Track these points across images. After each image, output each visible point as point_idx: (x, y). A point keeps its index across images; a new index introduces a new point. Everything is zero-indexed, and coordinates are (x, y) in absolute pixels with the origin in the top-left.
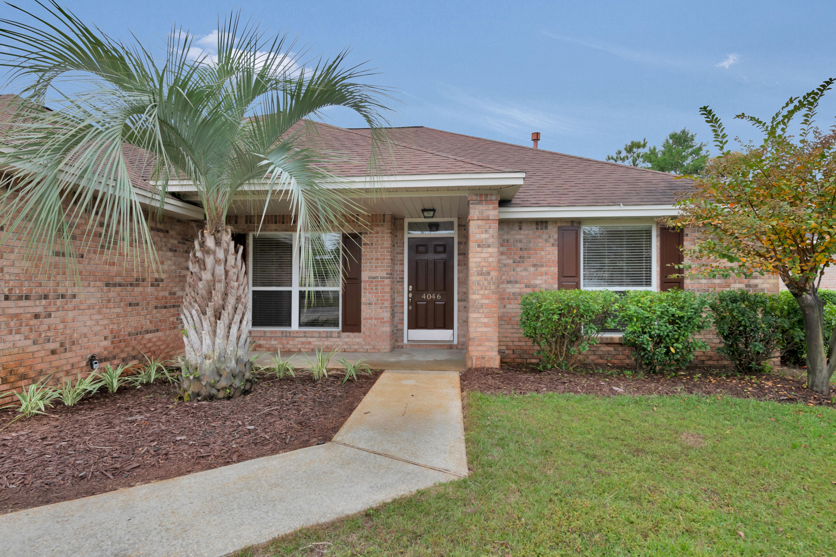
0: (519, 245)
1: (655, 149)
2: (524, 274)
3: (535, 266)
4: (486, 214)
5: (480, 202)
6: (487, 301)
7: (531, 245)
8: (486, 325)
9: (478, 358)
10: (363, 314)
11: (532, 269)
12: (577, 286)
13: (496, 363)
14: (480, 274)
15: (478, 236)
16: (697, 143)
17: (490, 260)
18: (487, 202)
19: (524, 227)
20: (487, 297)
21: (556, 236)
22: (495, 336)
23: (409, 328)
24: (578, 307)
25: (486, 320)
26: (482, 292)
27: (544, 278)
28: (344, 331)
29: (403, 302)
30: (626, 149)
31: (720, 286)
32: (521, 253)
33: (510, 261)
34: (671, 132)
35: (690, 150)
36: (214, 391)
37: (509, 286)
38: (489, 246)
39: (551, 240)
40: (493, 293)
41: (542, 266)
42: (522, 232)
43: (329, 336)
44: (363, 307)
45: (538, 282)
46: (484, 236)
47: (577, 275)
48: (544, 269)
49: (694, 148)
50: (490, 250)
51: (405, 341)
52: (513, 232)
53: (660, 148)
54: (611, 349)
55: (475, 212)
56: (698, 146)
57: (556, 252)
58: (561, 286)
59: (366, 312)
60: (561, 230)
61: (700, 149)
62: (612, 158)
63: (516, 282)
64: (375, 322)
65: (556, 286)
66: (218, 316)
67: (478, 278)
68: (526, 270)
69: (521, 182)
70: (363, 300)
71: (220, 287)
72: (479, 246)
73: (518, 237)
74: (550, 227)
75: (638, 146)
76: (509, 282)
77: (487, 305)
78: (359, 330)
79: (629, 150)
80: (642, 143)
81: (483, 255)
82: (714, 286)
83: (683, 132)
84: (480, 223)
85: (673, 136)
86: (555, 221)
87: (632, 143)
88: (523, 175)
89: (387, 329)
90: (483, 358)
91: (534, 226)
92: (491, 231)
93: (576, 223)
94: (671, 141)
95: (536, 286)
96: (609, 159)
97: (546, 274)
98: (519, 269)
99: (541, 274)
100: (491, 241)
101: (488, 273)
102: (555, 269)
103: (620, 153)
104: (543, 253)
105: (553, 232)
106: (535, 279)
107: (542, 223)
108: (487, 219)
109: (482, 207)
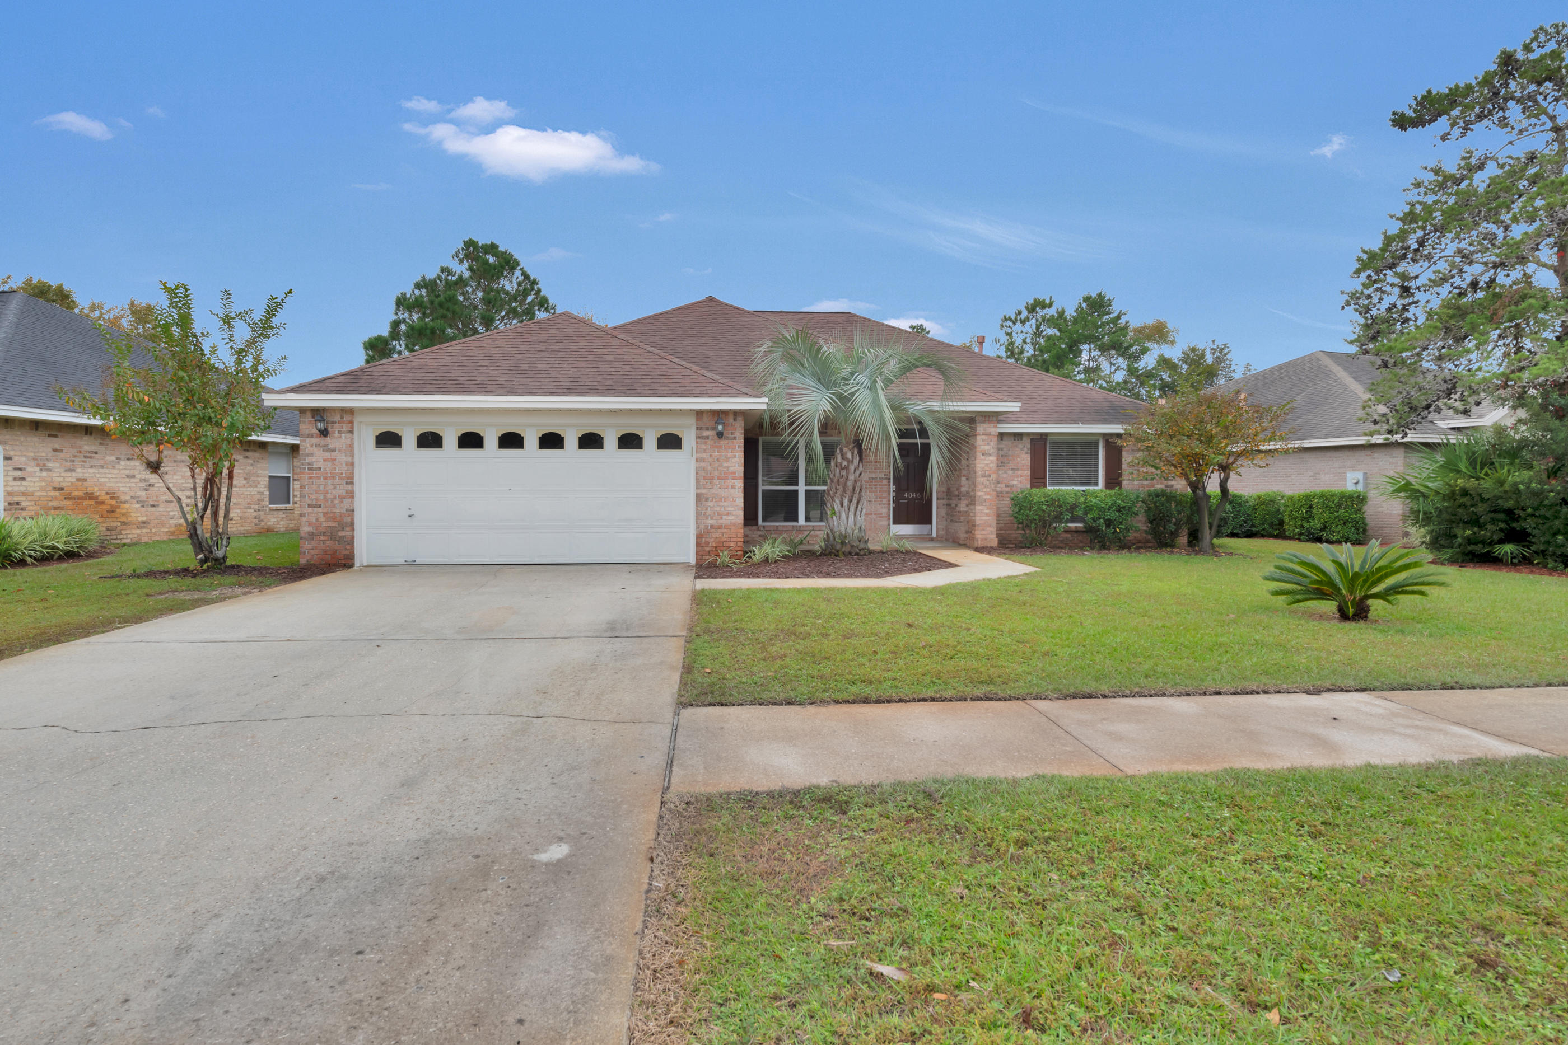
0: (1001, 453)
1: (1063, 311)
2: (1005, 476)
3: (1012, 469)
4: (988, 430)
5: (984, 422)
6: (988, 497)
7: (1010, 453)
8: (987, 515)
9: (982, 540)
11: (1010, 472)
12: (1045, 486)
13: (995, 543)
14: (984, 476)
15: (982, 448)
16: (1116, 308)
17: (990, 465)
18: (990, 422)
19: (1005, 438)
20: (988, 494)
21: (1029, 446)
22: (994, 524)
23: (894, 523)
24: (1059, 500)
25: (987, 511)
26: (985, 490)
27: (1020, 479)
29: (889, 500)
30: (1027, 308)
31: (1147, 486)
34: (1086, 294)
35: (1106, 318)
36: (858, 551)
38: (990, 455)
39: (1026, 449)
40: (992, 490)
41: (1018, 470)
42: (1003, 442)
45: (1015, 483)
46: (987, 447)
47: (1045, 477)
48: (1019, 472)
49: (1112, 316)
50: (991, 458)
53: (1070, 313)
54: (1069, 535)
55: (980, 428)
56: (1115, 314)
57: (1029, 459)
58: (1032, 486)
60: (1032, 440)
61: (1119, 317)
62: (1010, 319)
64: (874, 516)
65: (1029, 486)
66: (858, 503)
68: (1005, 473)
69: (1018, 409)
72: (983, 455)
73: (1000, 446)
74: (1025, 439)
75: (1043, 305)
77: (988, 500)
79: (1032, 309)
80: (1047, 301)
81: (986, 462)
82: (1143, 486)
83: (1100, 295)
84: (984, 437)
85: (1087, 299)
86: (1028, 434)
87: (1035, 300)
88: (1019, 404)
90: (987, 539)
91: (1014, 438)
92: (991, 443)
93: (1043, 437)
94: (1084, 305)
95: (1013, 486)
96: (1006, 320)
97: (1022, 476)
98: (1000, 472)
99: (1017, 477)
100: (992, 451)
101: (989, 476)
102: (1028, 473)
103: (1020, 313)
104: (1019, 459)
105: (1027, 443)
106: (1013, 480)
107: (1019, 436)
108: (989, 435)
109: (986, 425)
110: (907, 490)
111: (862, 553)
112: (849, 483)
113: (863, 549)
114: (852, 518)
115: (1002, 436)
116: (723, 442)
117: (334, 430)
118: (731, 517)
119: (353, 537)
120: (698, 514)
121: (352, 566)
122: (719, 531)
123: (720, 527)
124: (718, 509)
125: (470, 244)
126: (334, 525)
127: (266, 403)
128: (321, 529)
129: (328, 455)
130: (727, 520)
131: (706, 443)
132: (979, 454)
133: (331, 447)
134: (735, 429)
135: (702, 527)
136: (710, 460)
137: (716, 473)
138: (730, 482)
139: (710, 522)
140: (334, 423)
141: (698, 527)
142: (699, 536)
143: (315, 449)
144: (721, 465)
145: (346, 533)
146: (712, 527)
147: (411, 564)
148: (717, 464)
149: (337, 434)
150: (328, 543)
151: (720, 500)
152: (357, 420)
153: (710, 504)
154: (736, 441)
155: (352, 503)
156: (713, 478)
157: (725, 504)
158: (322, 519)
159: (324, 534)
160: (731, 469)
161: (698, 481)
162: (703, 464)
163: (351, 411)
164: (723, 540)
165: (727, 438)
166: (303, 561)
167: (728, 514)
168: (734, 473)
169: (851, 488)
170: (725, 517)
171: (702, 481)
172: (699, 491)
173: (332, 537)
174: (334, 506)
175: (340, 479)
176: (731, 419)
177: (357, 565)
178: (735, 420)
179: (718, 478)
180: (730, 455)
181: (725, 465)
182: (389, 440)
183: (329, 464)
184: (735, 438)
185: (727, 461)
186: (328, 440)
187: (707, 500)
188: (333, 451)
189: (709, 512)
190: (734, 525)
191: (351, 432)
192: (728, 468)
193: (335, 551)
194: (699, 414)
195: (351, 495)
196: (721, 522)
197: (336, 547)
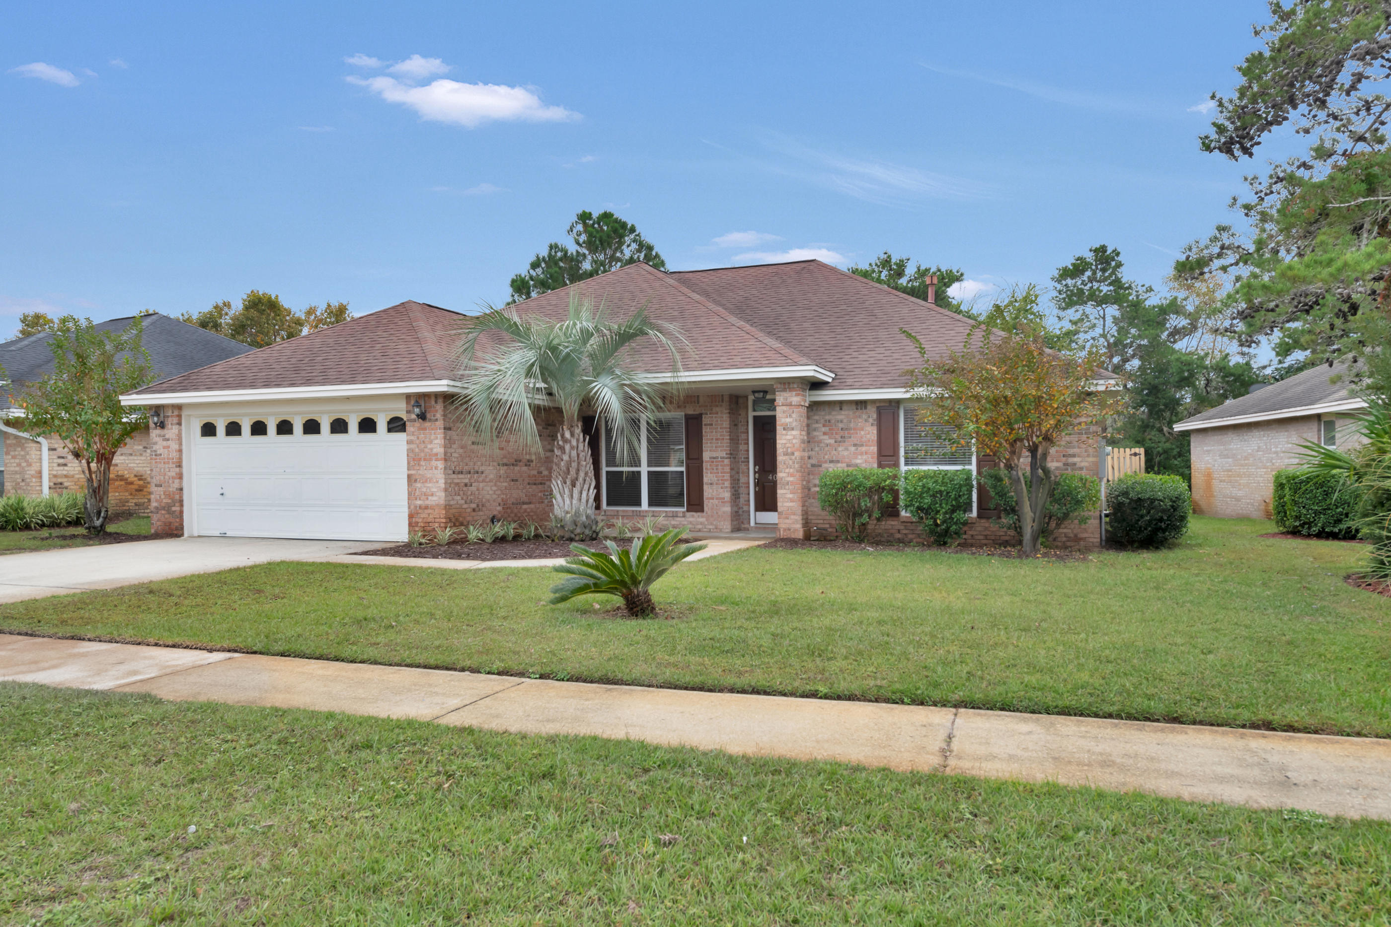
0: (841, 425)
2: (846, 453)
3: (855, 445)
4: (790, 400)
5: (784, 390)
7: (852, 425)
9: (785, 530)
10: (706, 495)
11: (853, 449)
12: (896, 465)
13: (800, 534)
15: (783, 420)
17: (794, 441)
18: (791, 390)
19: (845, 407)
21: (875, 416)
23: (757, 509)
25: (791, 496)
26: (787, 470)
27: (865, 457)
28: (688, 510)
29: (748, 483)
32: (842, 433)
33: (832, 441)
36: (573, 536)
37: (832, 465)
38: (793, 429)
39: (871, 420)
40: (797, 471)
41: (862, 445)
42: (843, 412)
43: (674, 516)
44: (705, 487)
45: (858, 461)
46: (788, 420)
47: (896, 454)
48: (864, 449)
50: (794, 433)
51: (752, 523)
52: (834, 413)
55: (780, 398)
57: (875, 432)
58: (880, 466)
59: (708, 491)
60: (879, 410)
63: (838, 462)
64: (719, 502)
65: (876, 465)
66: (574, 485)
67: (784, 458)
68: (847, 449)
69: (813, 373)
70: (705, 480)
71: (574, 465)
72: (784, 429)
73: (840, 417)
74: (869, 407)
76: (831, 462)
77: (792, 482)
78: (702, 510)
81: (788, 437)
84: (785, 408)
86: (874, 401)
88: (814, 367)
89: (727, 509)
90: (789, 530)
91: (854, 407)
92: (794, 415)
93: (896, 403)
95: (856, 465)
97: (866, 453)
98: (840, 449)
99: (862, 454)
100: (794, 424)
101: (793, 454)
102: (874, 449)
104: (862, 433)
105: (872, 413)
106: (856, 458)
107: (861, 404)
108: (790, 405)
109: (786, 394)
110: (771, 471)
111: (577, 538)
112: (562, 464)
113: (579, 534)
114: (567, 502)
115: (826, 405)
116: (427, 424)
117: (170, 422)
118: (435, 498)
119: (182, 512)
120: (409, 494)
121: (183, 534)
122: (426, 511)
123: (426, 508)
124: (424, 490)
126: (169, 500)
127: (124, 403)
128: (163, 503)
129: (165, 443)
130: (433, 500)
131: (413, 426)
132: (779, 429)
133: (167, 436)
134: (437, 411)
135: (412, 507)
136: (417, 442)
137: (422, 455)
138: (434, 463)
139: (419, 502)
140: (168, 417)
141: (409, 508)
142: (411, 516)
143: (160, 440)
144: (426, 447)
145: (178, 508)
146: (420, 507)
147: (224, 536)
148: (422, 446)
149: (171, 426)
150: (166, 514)
151: (426, 481)
152: (183, 415)
153: (418, 485)
154: (438, 423)
155: (181, 483)
156: (420, 460)
157: (430, 485)
158: (163, 497)
159: (164, 507)
160: (435, 451)
161: (409, 463)
162: (412, 446)
163: (179, 407)
164: (429, 520)
165: (430, 420)
166: (153, 531)
167: (432, 495)
168: (436, 454)
170: (430, 498)
171: (412, 463)
172: (410, 472)
173: (171, 512)
174: (171, 486)
175: (172, 463)
176: (433, 402)
177: (186, 533)
178: (436, 402)
179: (425, 460)
180: (433, 437)
181: (429, 446)
182: (208, 430)
183: (167, 451)
184: (436, 420)
185: (431, 442)
186: (165, 431)
187: (416, 481)
188: (169, 440)
189: (417, 493)
190: (437, 505)
191: (180, 424)
192: (431, 449)
193: (173, 523)
194: (408, 397)
195: (181, 476)
196: (427, 502)
197: (173, 519)
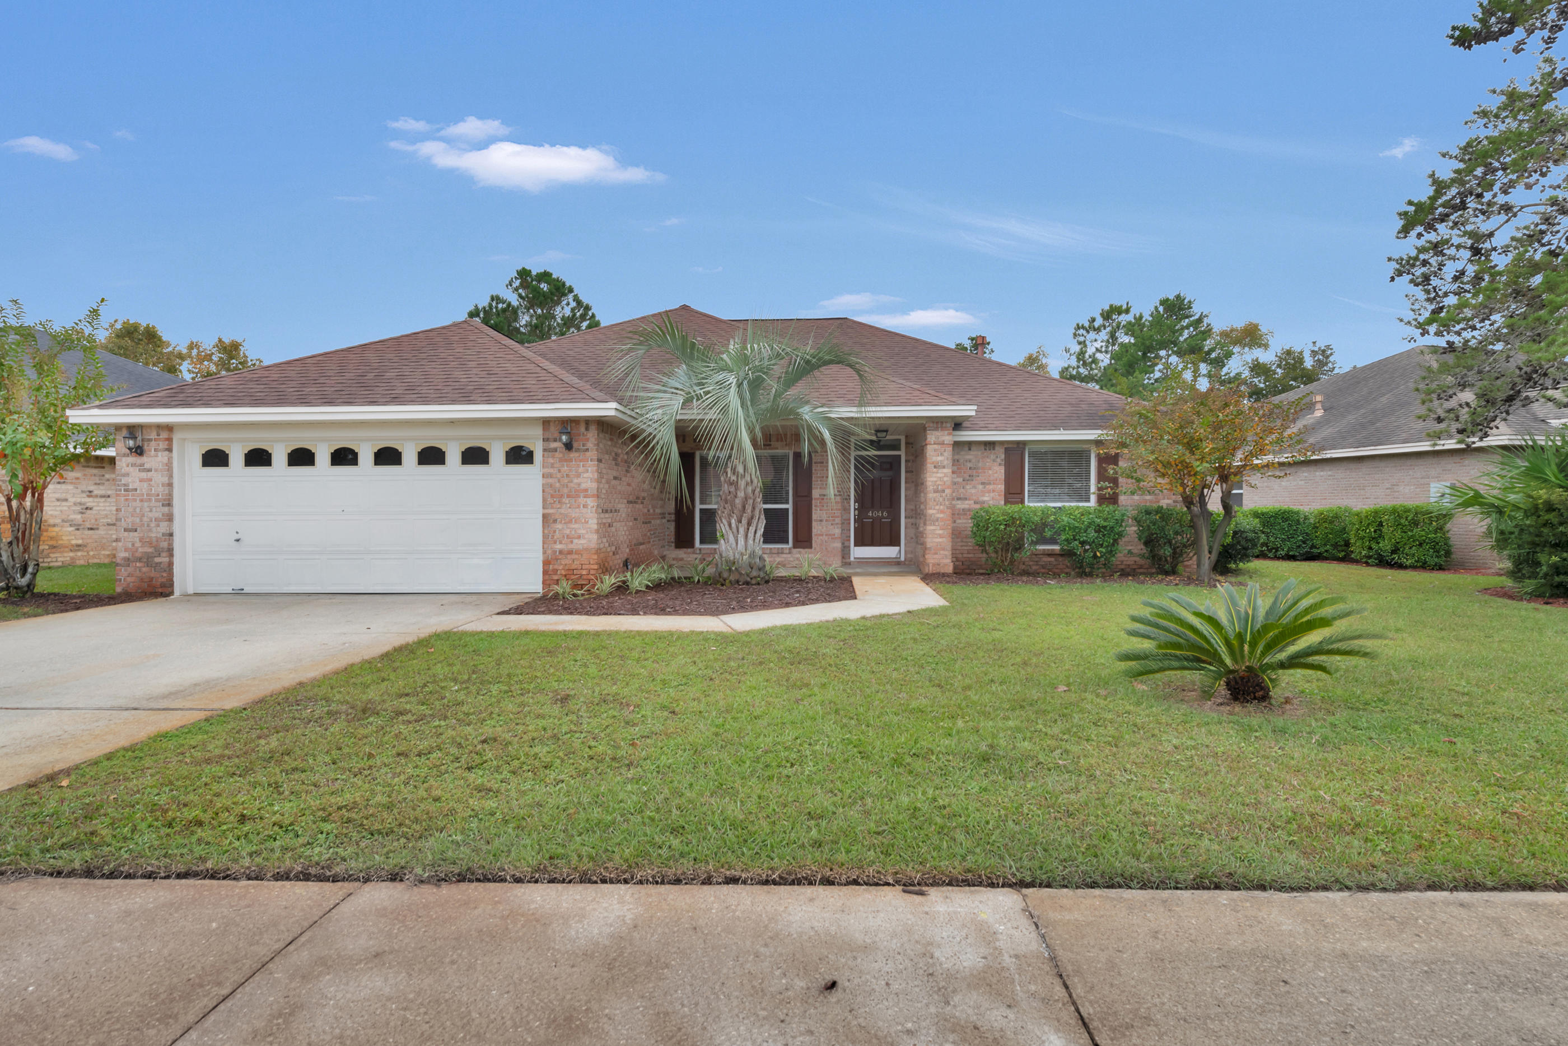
0: (969, 465)
1: (1141, 317)
2: (973, 491)
3: (983, 483)
4: (941, 439)
5: (936, 429)
6: (942, 515)
7: (980, 465)
8: (941, 536)
9: (934, 565)
10: (814, 531)
11: (981, 487)
12: (1022, 502)
13: (950, 569)
14: (936, 491)
15: (934, 459)
16: (1197, 310)
17: (945, 479)
18: (943, 429)
19: (973, 448)
20: (942, 512)
21: (1003, 456)
22: (949, 546)
23: (856, 545)
24: (1020, 519)
25: (941, 532)
26: (937, 507)
27: (992, 495)
28: (795, 546)
29: (849, 519)
30: (1102, 315)
32: (970, 472)
33: (960, 480)
34: (1163, 296)
35: (1185, 322)
36: (749, 579)
37: (959, 502)
38: (944, 467)
39: (999, 460)
40: (948, 508)
41: (990, 484)
42: (972, 452)
43: (780, 552)
44: (814, 524)
45: (986, 499)
46: (940, 458)
47: (1022, 492)
48: (991, 487)
49: (1191, 319)
50: (945, 470)
51: (852, 559)
52: (962, 453)
53: (1147, 317)
54: (1052, 559)
55: (932, 437)
56: (1197, 317)
57: (1003, 471)
58: (1006, 502)
59: (816, 528)
60: (1007, 451)
61: (1200, 321)
62: (1083, 327)
63: (966, 499)
64: (826, 538)
65: (1003, 502)
66: (749, 524)
67: (935, 495)
68: (974, 487)
69: (973, 413)
70: (814, 517)
71: (750, 502)
72: (935, 467)
73: (968, 457)
74: (997, 448)
75: (1118, 310)
76: (958, 499)
77: (942, 518)
78: (811, 547)
79: (1107, 315)
80: (1124, 307)
81: (939, 475)
83: (1178, 297)
84: (936, 446)
85: (1163, 302)
86: (1002, 443)
87: (1111, 306)
88: (975, 407)
89: (838, 545)
90: (939, 565)
91: (983, 447)
92: (946, 454)
93: (1021, 445)
94: (1161, 309)
95: (984, 502)
96: (1079, 328)
97: (994, 491)
98: (968, 487)
99: (989, 492)
100: (946, 462)
101: (943, 491)
102: (1001, 487)
103: (1093, 320)
104: (990, 472)
105: (1000, 454)
106: (983, 496)
107: (990, 445)
108: (943, 443)
109: (938, 433)
110: (873, 507)
112: (737, 501)
113: (755, 577)
114: (741, 541)
115: (957, 445)
116: (573, 455)
117: (150, 448)
118: (582, 541)
119: (171, 564)
120: (545, 537)
121: (172, 593)
122: (569, 557)
123: (570, 552)
124: (568, 532)
125: (524, 274)
126: (150, 550)
127: (71, 421)
128: (138, 555)
129: (144, 475)
130: (578, 544)
131: (553, 457)
132: (929, 467)
133: (147, 466)
134: (587, 440)
135: (549, 552)
136: (559, 475)
137: (566, 491)
138: (582, 500)
139: (558, 547)
140: (150, 440)
141: (544, 553)
142: (546, 563)
143: (131, 469)
144: (571, 482)
145: (164, 559)
146: (561, 552)
147: (239, 593)
148: (566, 480)
149: (153, 452)
150: (144, 569)
151: (570, 521)
152: (176, 437)
153: (559, 526)
154: (588, 453)
155: (170, 527)
156: (562, 496)
157: (576, 526)
158: (138, 544)
159: (140, 560)
160: (583, 486)
161: (544, 500)
162: (550, 480)
163: (169, 428)
164: (573, 567)
165: (578, 450)
166: (119, 590)
167: (579, 537)
168: (586, 490)
169: (739, 506)
170: (575, 541)
171: (550, 500)
172: (546, 511)
173: (148, 564)
174: (150, 531)
175: (157, 501)
176: (582, 429)
177: (177, 592)
178: (587, 429)
179: (568, 496)
180: (581, 469)
181: (576, 481)
182: (215, 458)
183: (145, 485)
184: (587, 450)
185: (578, 476)
186: (144, 459)
187: (555, 521)
188: (149, 470)
189: (557, 535)
190: (586, 549)
191: (170, 450)
192: (579, 484)
193: (151, 579)
194: (546, 422)
195: (170, 518)
196: (571, 546)
197: (153, 574)
